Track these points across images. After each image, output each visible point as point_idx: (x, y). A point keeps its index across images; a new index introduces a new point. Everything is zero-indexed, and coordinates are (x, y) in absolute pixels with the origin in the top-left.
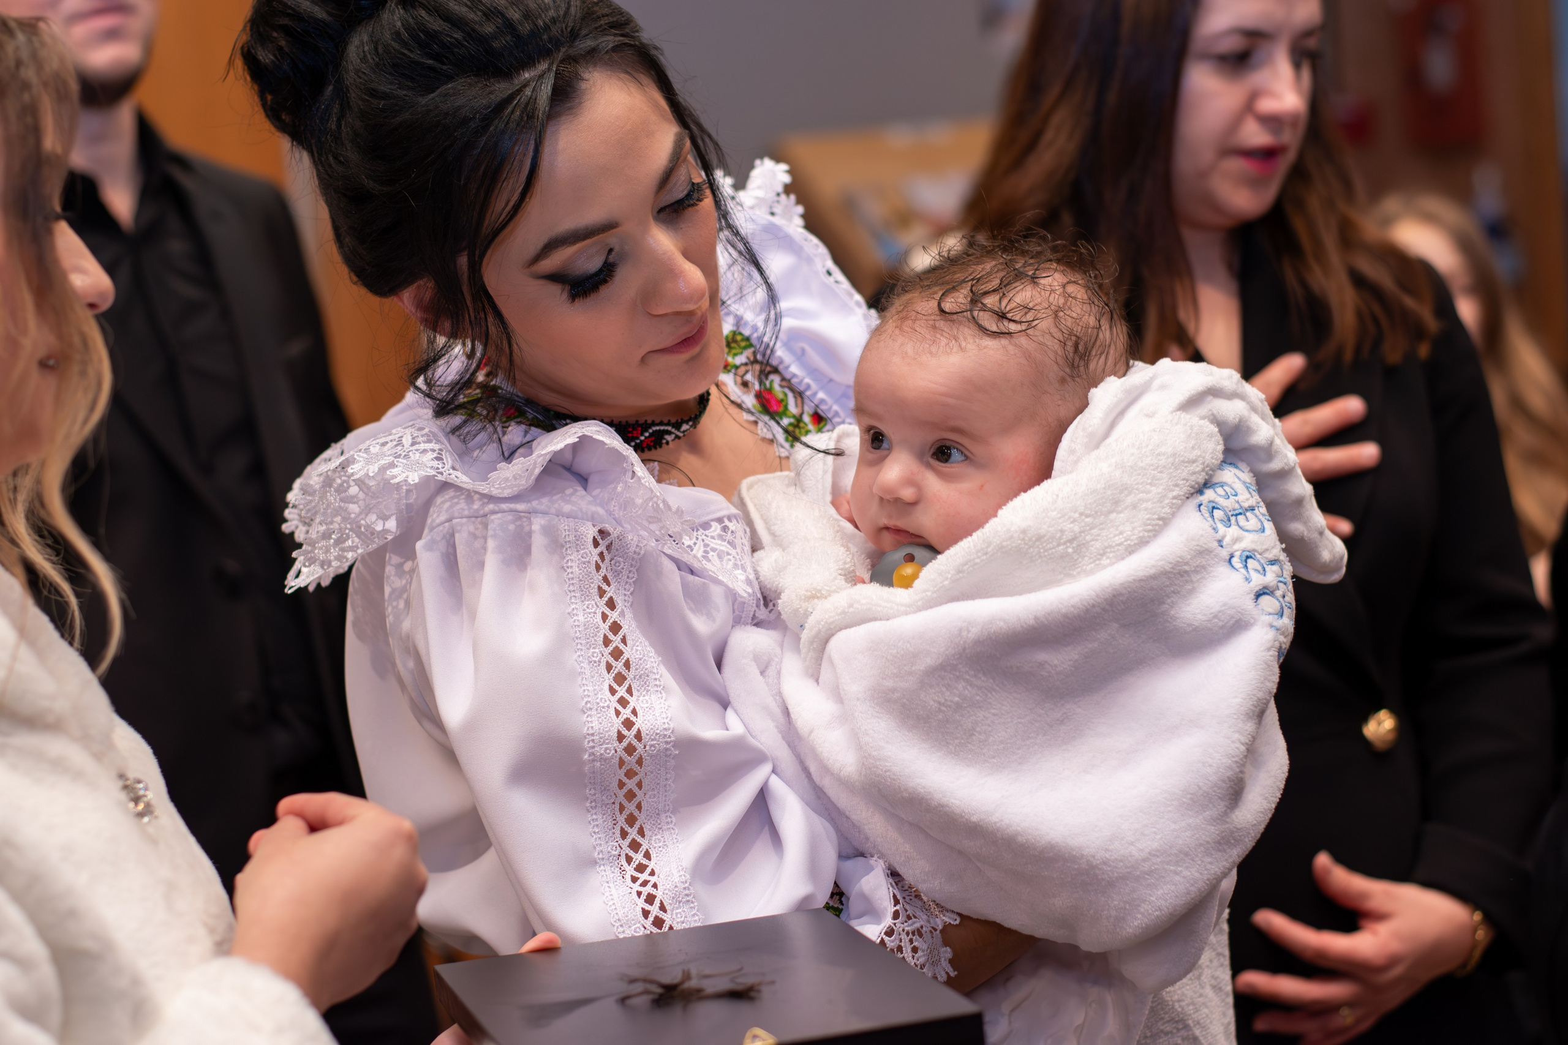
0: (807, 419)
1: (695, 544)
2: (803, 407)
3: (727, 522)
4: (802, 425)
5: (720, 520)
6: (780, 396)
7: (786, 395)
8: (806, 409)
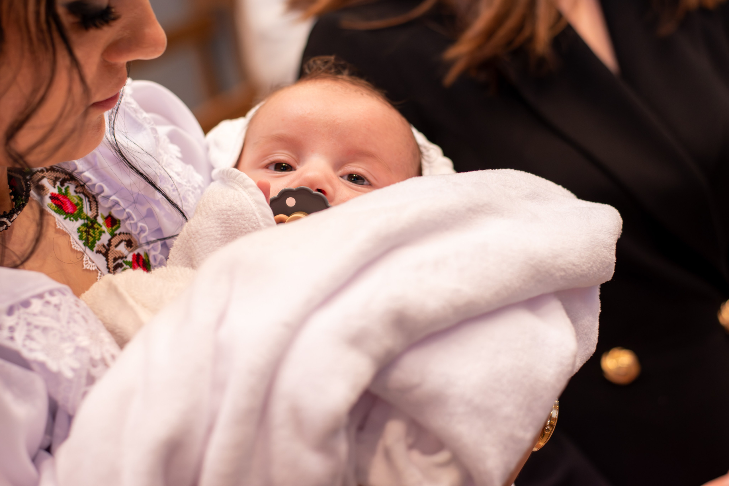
0: (100, 220)
1: (17, 324)
2: (97, 210)
3: (48, 297)
4: (96, 226)
5: (41, 296)
6: (75, 200)
7: (81, 200)
8: (100, 212)
